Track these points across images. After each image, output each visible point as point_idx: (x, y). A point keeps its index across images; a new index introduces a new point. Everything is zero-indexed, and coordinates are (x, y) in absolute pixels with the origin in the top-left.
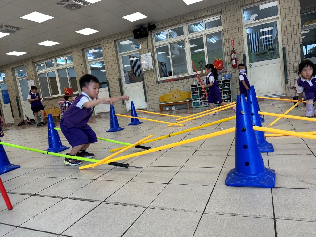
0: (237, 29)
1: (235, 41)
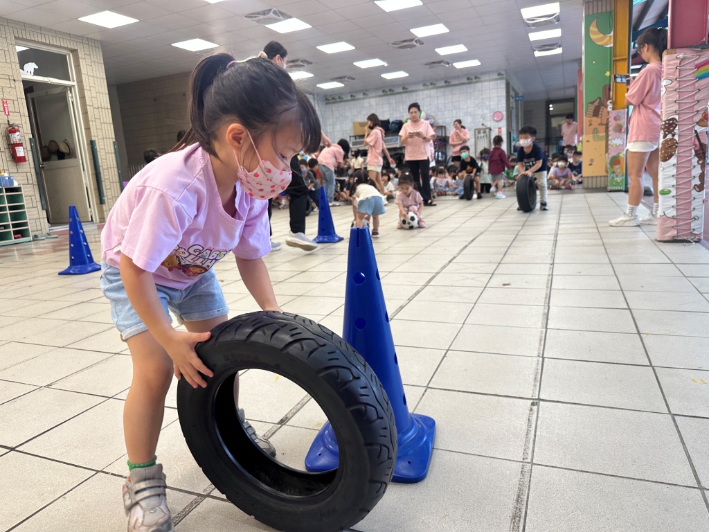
0: (12, 82)
1: (10, 106)
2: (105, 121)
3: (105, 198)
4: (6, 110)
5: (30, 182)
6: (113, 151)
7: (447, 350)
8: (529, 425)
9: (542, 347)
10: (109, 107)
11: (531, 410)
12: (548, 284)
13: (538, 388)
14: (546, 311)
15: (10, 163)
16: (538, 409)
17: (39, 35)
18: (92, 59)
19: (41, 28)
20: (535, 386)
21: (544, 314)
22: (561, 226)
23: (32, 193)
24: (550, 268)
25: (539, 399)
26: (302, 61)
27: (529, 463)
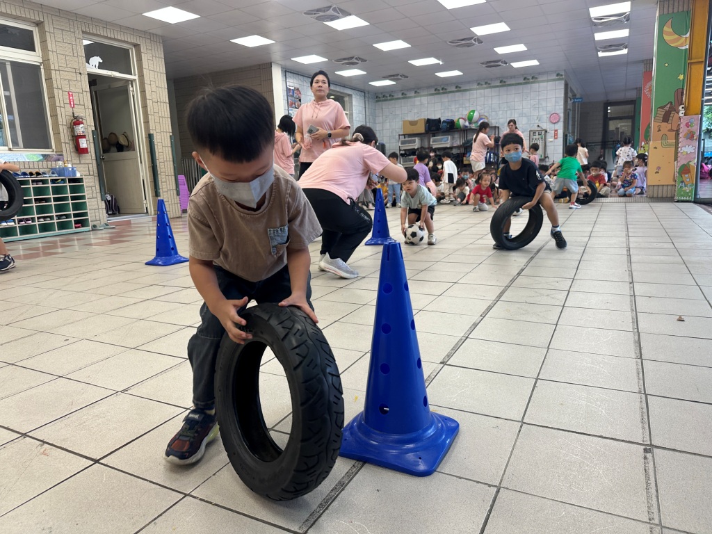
0: (79, 75)
1: (75, 97)
2: (163, 115)
3: (161, 191)
4: (72, 103)
5: (91, 173)
6: (170, 145)
7: (537, 379)
8: (648, 478)
9: (642, 382)
10: (168, 101)
11: (645, 458)
12: (632, 307)
13: (648, 431)
14: (637, 337)
15: (73, 154)
16: (653, 457)
17: (105, 30)
18: (154, 53)
19: (106, 23)
20: (643, 428)
21: (635, 342)
22: (631, 239)
23: (93, 184)
24: (630, 288)
25: (651, 445)
26: (356, 59)
27: (657, 525)
